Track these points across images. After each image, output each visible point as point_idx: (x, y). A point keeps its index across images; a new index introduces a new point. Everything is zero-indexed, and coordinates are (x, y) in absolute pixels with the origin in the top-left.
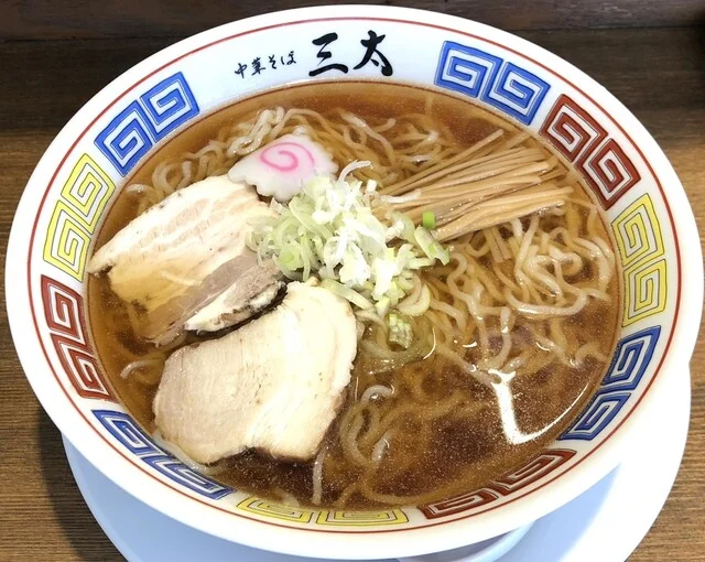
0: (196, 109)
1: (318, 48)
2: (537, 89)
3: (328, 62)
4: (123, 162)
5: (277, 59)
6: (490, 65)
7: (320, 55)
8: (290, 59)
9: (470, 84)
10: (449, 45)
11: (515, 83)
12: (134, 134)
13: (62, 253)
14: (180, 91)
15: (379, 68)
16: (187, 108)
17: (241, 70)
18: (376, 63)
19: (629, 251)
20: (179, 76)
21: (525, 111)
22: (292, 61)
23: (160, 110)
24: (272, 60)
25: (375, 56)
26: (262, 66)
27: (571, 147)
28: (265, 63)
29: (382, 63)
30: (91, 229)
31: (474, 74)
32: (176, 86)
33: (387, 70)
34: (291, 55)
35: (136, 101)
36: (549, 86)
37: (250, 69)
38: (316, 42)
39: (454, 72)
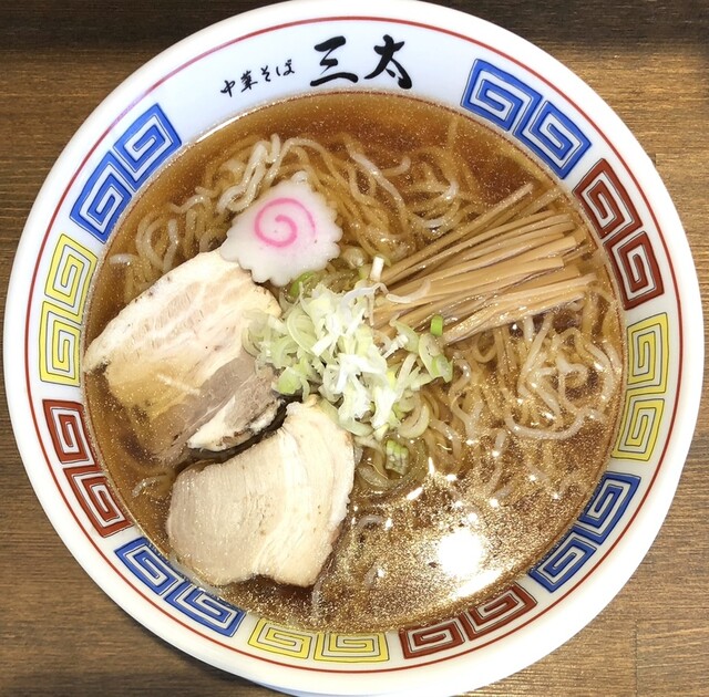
0: (177, 141)
1: (321, 55)
2: (576, 143)
3: (333, 70)
4: (102, 228)
5: (272, 70)
6: (527, 99)
7: (324, 62)
8: (287, 68)
9: (503, 115)
10: (481, 65)
11: (553, 128)
12: (111, 191)
13: (57, 365)
14: (158, 126)
15: (396, 80)
16: (168, 143)
17: (228, 88)
18: (392, 74)
19: (637, 371)
20: (156, 109)
21: (560, 163)
22: (290, 71)
23: (137, 155)
24: (265, 72)
25: (391, 66)
26: (253, 80)
27: (603, 223)
28: (256, 76)
29: (398, 74)
30: (79, 320)
31: (508, 105)
32: (153, 121)
33: (406, 82)
34: (288, 64)
35: (109, 153)
36: (590, 145)
37: (240, 85)
38: (320, 48)
39: (484, 97)
